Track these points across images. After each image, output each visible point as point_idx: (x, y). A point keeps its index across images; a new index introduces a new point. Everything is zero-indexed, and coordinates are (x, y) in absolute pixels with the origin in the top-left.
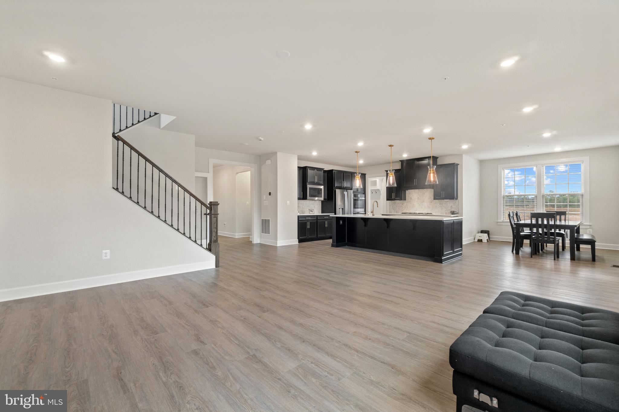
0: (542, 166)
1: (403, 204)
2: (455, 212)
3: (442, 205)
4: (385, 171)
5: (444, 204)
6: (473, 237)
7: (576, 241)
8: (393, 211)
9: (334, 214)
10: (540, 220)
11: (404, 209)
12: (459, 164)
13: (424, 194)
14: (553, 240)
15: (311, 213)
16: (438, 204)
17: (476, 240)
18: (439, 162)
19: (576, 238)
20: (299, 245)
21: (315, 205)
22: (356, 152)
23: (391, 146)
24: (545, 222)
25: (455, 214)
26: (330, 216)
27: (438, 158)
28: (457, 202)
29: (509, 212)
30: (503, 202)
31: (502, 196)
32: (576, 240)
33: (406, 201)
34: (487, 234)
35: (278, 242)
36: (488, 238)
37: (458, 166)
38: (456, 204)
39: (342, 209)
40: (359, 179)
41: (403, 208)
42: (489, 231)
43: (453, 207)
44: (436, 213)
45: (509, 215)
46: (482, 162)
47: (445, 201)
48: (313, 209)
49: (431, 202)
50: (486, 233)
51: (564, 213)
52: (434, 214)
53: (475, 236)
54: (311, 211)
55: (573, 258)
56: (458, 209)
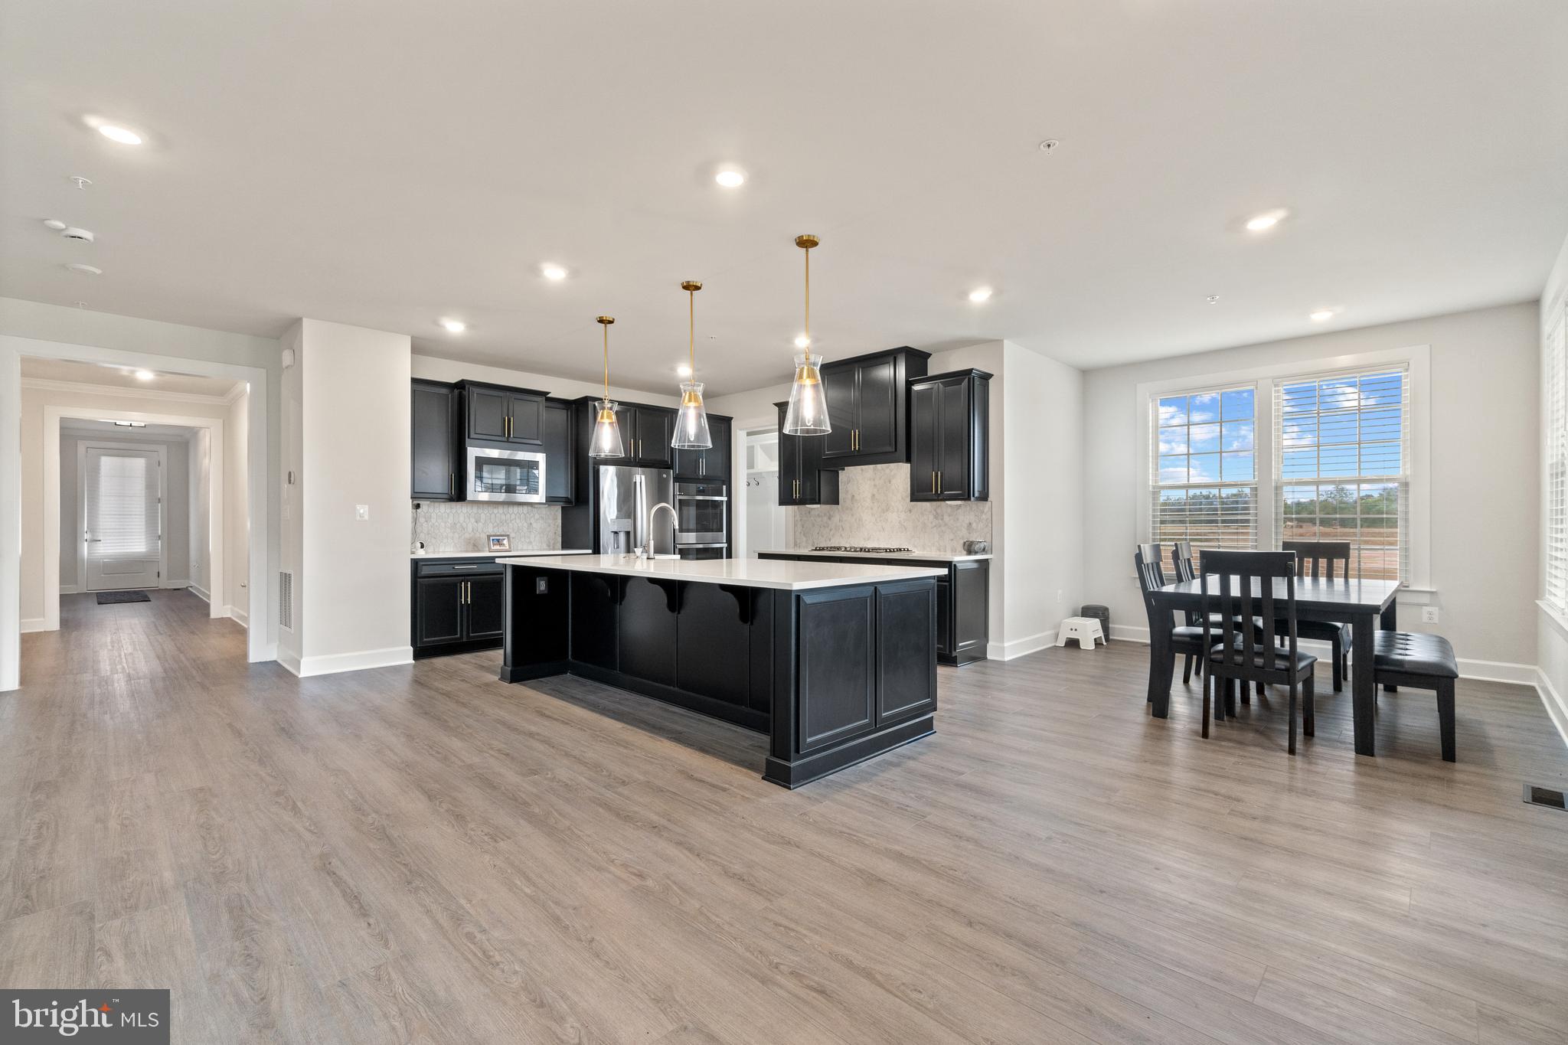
0: (1275, 386)
1: (830, 519)
2: (977, 546)
3: (942, 519)
4: (776, 404)
5: (946, 519)
6: (1050, 632)
7: (1375, 670)
8: (804, 539)
9: (590, 551)
10: (1235, 581)
11: (833, 536)
12: (991, 376)
13: (890, 482)
14: (1287, 670)
15: (497, 547)
16: (931, 517)
17: (1061, 643)
18: (934, 368)
19: (1379, 659)
20: (415, 666)
21: (532, 521)
22: (601, 321)
23: (689, 287)
24: (1256, 591)
25: (976, 553)
26: (498, 561)
27: (930, 355)
28: (986, 510)
29: (1176, 545)
30: (1154, 510)
31: (1151, 489)
32: (1380, 667)
33: (839, 506)
34: (1097, 621)
35: (304, 661)
36: (1100, 634)
37: (990, 381)
38: (984, 516)
39: (628, 533)
40: (611, 424)
41: (831, 530)
42: (1106, 609)
43: (974, 525)
44: (924, 548)
45: (1139, 558)
46: (1087, 375)
47: (951, 506)
48: (508, 536)
49: (910, 511)
50: (1095, 616)
51: (1341, 551)
52: (917, 554)
53: (1059, 626)
54: (498, 540)
55: (1364, 745)
56: (989, 535)
